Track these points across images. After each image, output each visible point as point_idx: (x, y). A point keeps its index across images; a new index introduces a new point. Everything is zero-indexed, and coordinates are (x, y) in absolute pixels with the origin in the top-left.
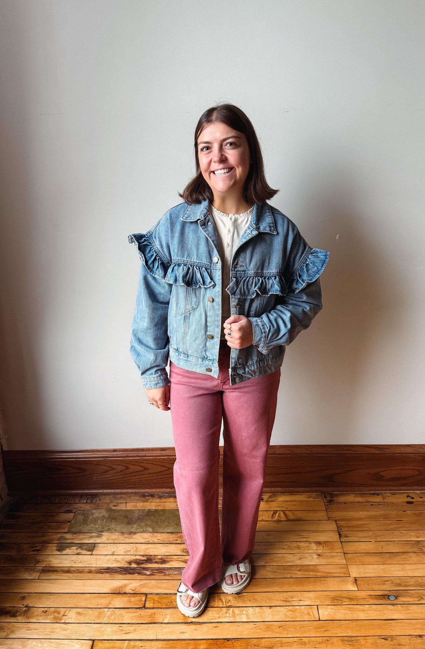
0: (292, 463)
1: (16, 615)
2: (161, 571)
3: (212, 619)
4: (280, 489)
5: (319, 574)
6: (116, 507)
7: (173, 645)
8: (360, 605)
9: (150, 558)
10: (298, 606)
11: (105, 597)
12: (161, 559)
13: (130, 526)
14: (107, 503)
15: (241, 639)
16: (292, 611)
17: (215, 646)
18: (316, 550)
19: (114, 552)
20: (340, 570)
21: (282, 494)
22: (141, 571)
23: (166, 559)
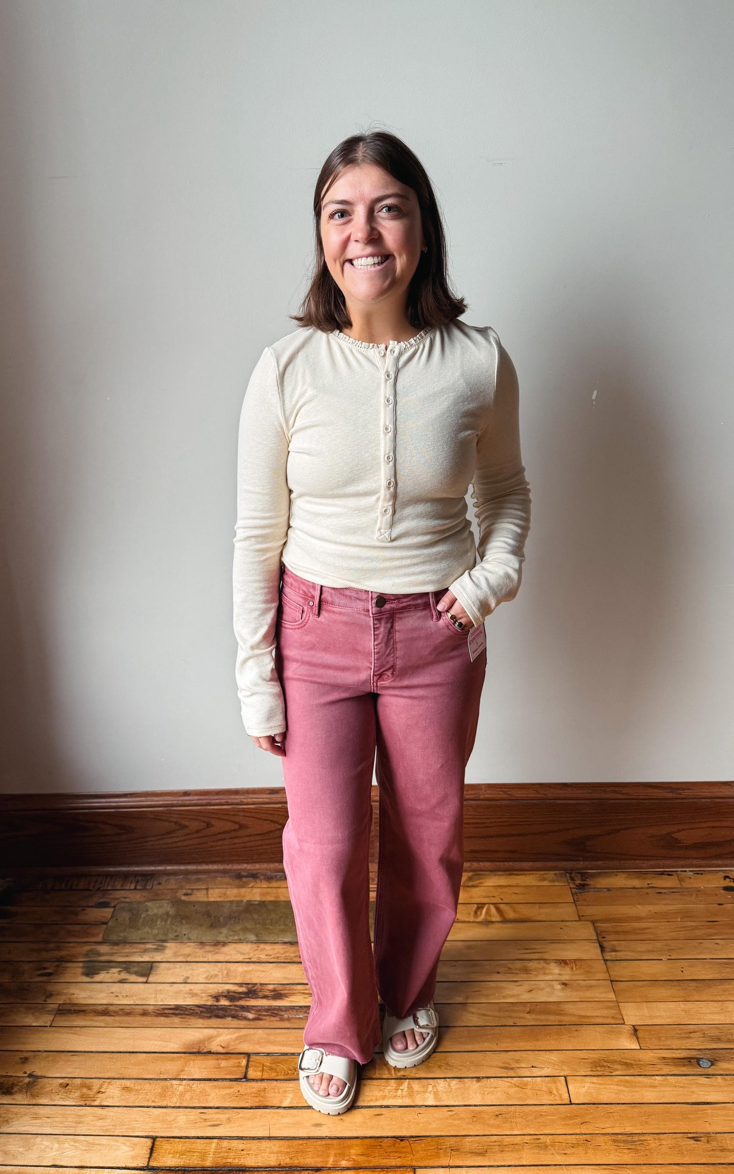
0: (510, 817)
1: (12, 1091)
2: (274, 1012)
3: (371, 1100)
4: (487, 865)
5: (566, 1019)
6: (189, 896)
7: (301, 1147)
8: (646, 1075)
9: (253, 989)
10: (530, 1077)
11: (173, 1060)
12: (274, 990)
13: (215, 931)
14: (173, 889)
15: (425, 1137)
16: (518, 1087)
17: (378, 1150)
18: (559, 975)
19: (188, 978)
20: (605, 1012)
21: (493, 873)
22: (237, 1012)
23: (282, 990)
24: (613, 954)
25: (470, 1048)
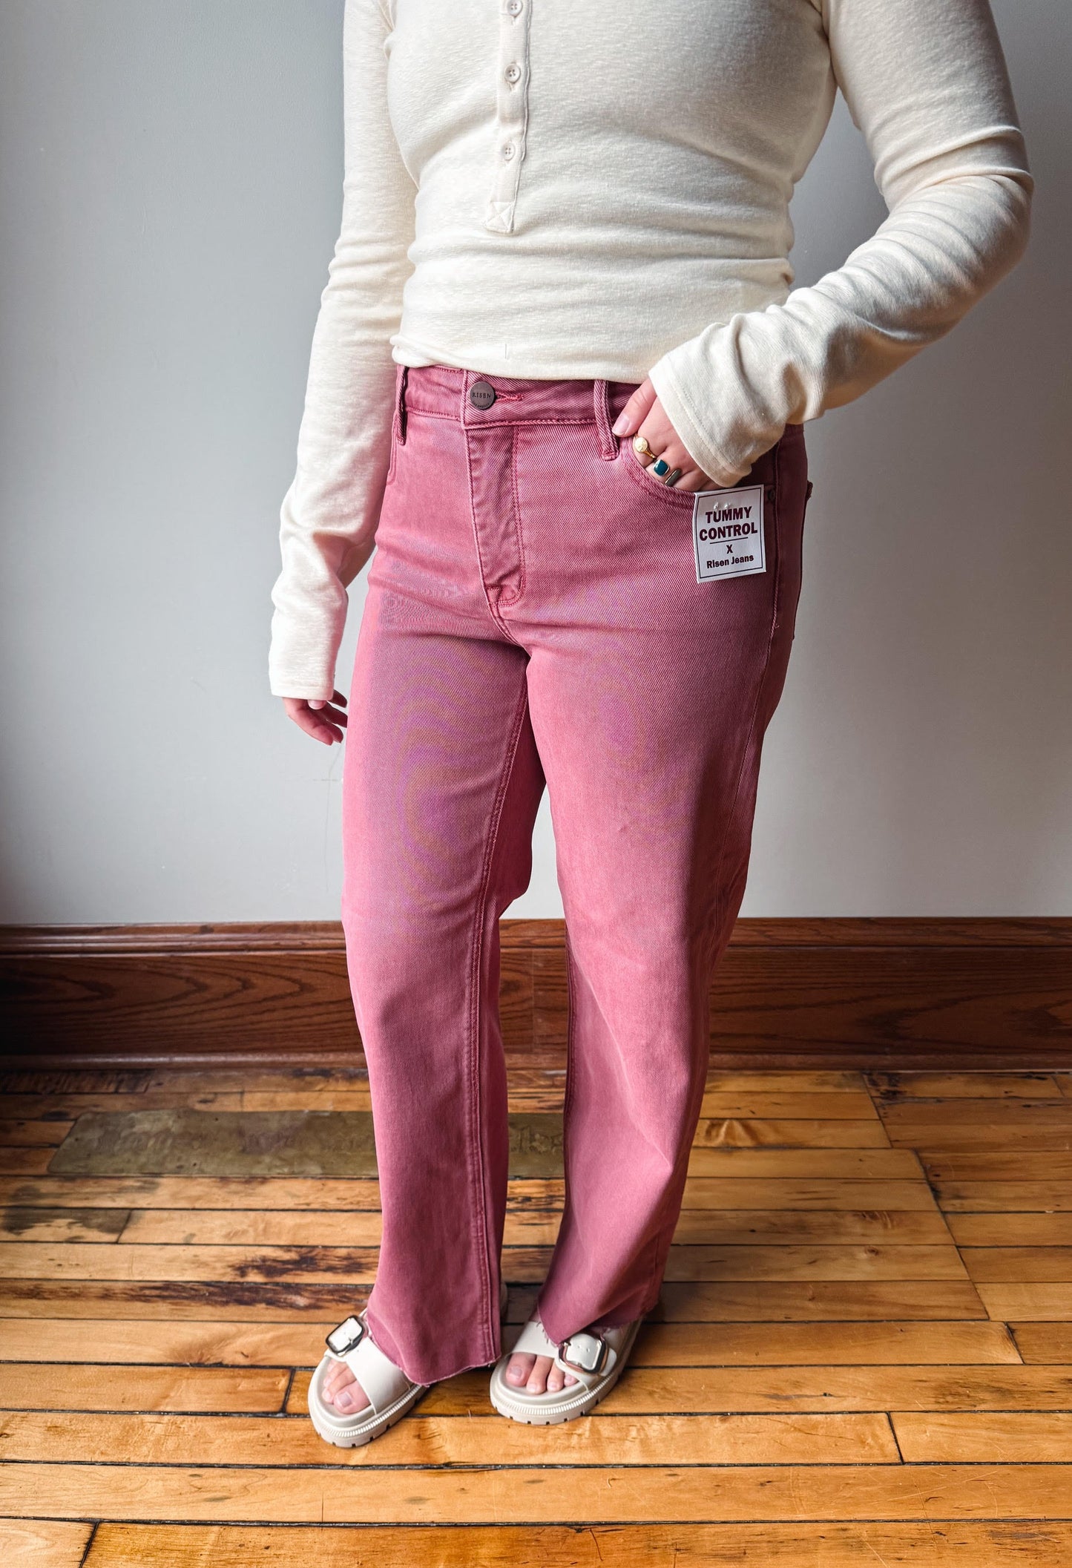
2: (343, 1295)
3: (520, 1454)
4: (726, 1058)
5: (881, 1311)
6: (209, 1104)
7: (381, 1542)
8: (1039, 1411)
9: (310, 1255)
10: (822, 1413)
11: (148, 1377)
12: (348, 1258)
13: (250, 1160)
14: (182, 1093)
15: (625, 1524)
16: (800, 1430)
17: (533, 1548)
18: (863, 1235)
19: (193, 1235)
20: (952, 1300)
21: (736, 1073)
22: (277, 1294)
23: (362, 1257)
24: (957, 1202)
25: (705, 1360)
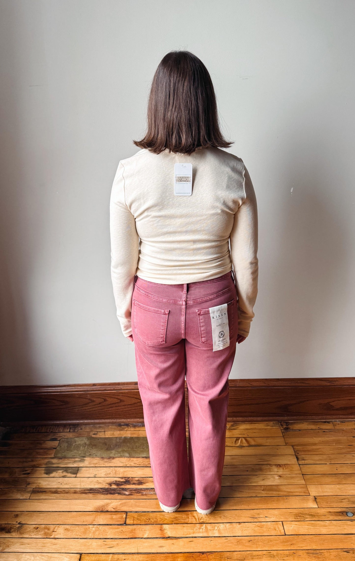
0: (251, 395)
1: (10, 531)
2: (138, 491)
3: (187, 534)
4: (240, 419)
5: (281, 493)
6: (96, 435)
7: (153, 558)
8: (321, 521)
9: (128, 480)
10: (265, 522)
11: (89, 515)
12: (138, 480)
13: (109, 452)
14: (88, 432)
15: (214, 552)
16: (259, 527)
17: (192, 559)
18: (277, 472)
19: (96, 475)
20: (300, 490)
21: (243, 423)
22: (121, 491)
23: (142, 480)
24: (303, 461)
25: (235, 508)
